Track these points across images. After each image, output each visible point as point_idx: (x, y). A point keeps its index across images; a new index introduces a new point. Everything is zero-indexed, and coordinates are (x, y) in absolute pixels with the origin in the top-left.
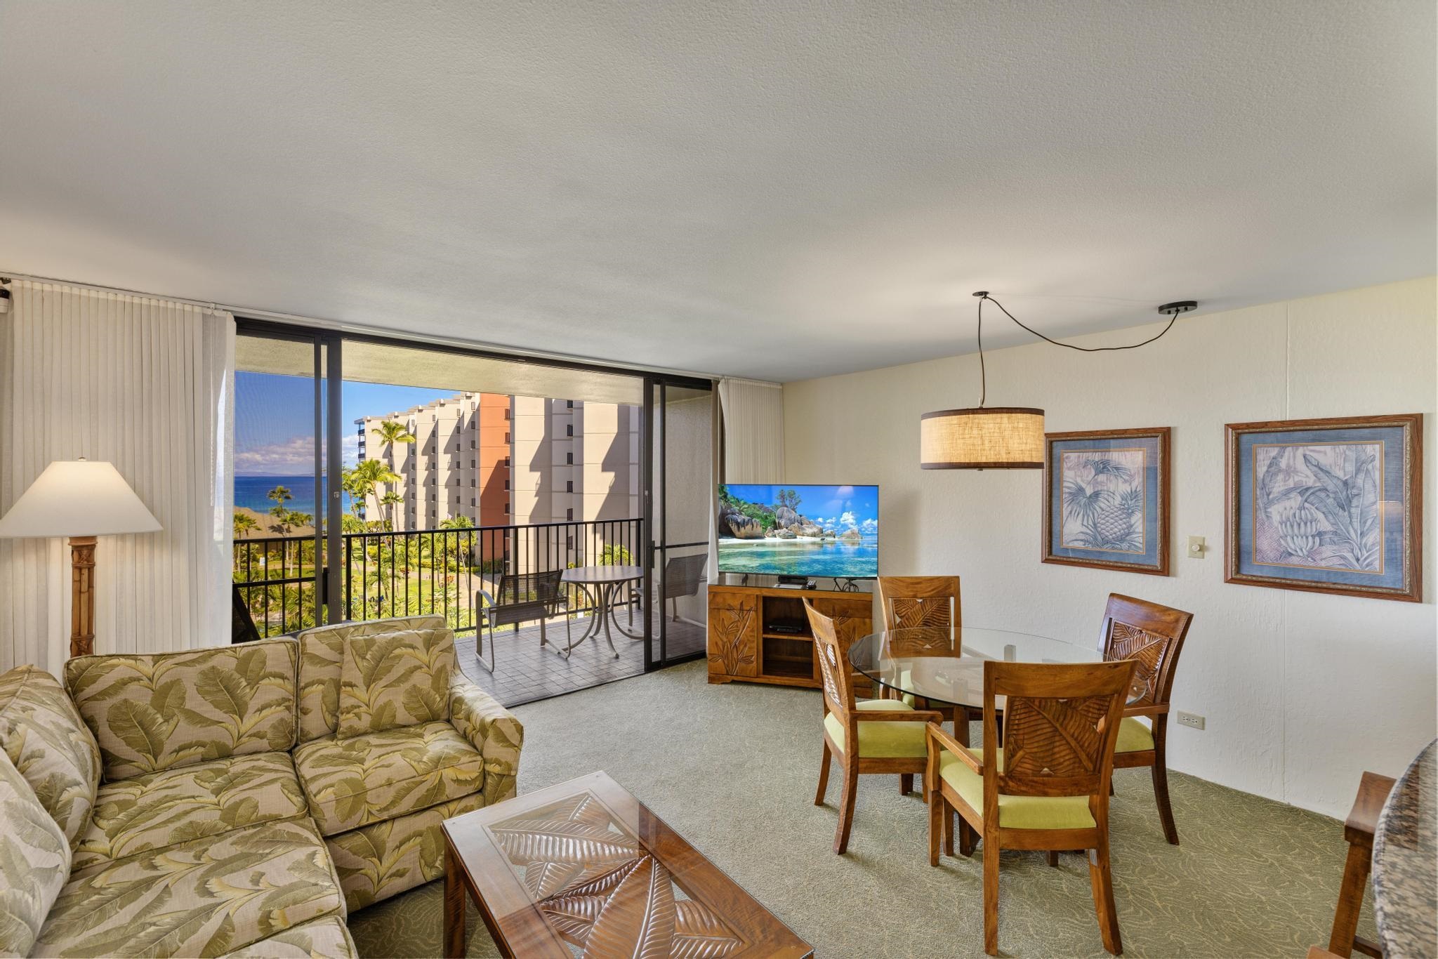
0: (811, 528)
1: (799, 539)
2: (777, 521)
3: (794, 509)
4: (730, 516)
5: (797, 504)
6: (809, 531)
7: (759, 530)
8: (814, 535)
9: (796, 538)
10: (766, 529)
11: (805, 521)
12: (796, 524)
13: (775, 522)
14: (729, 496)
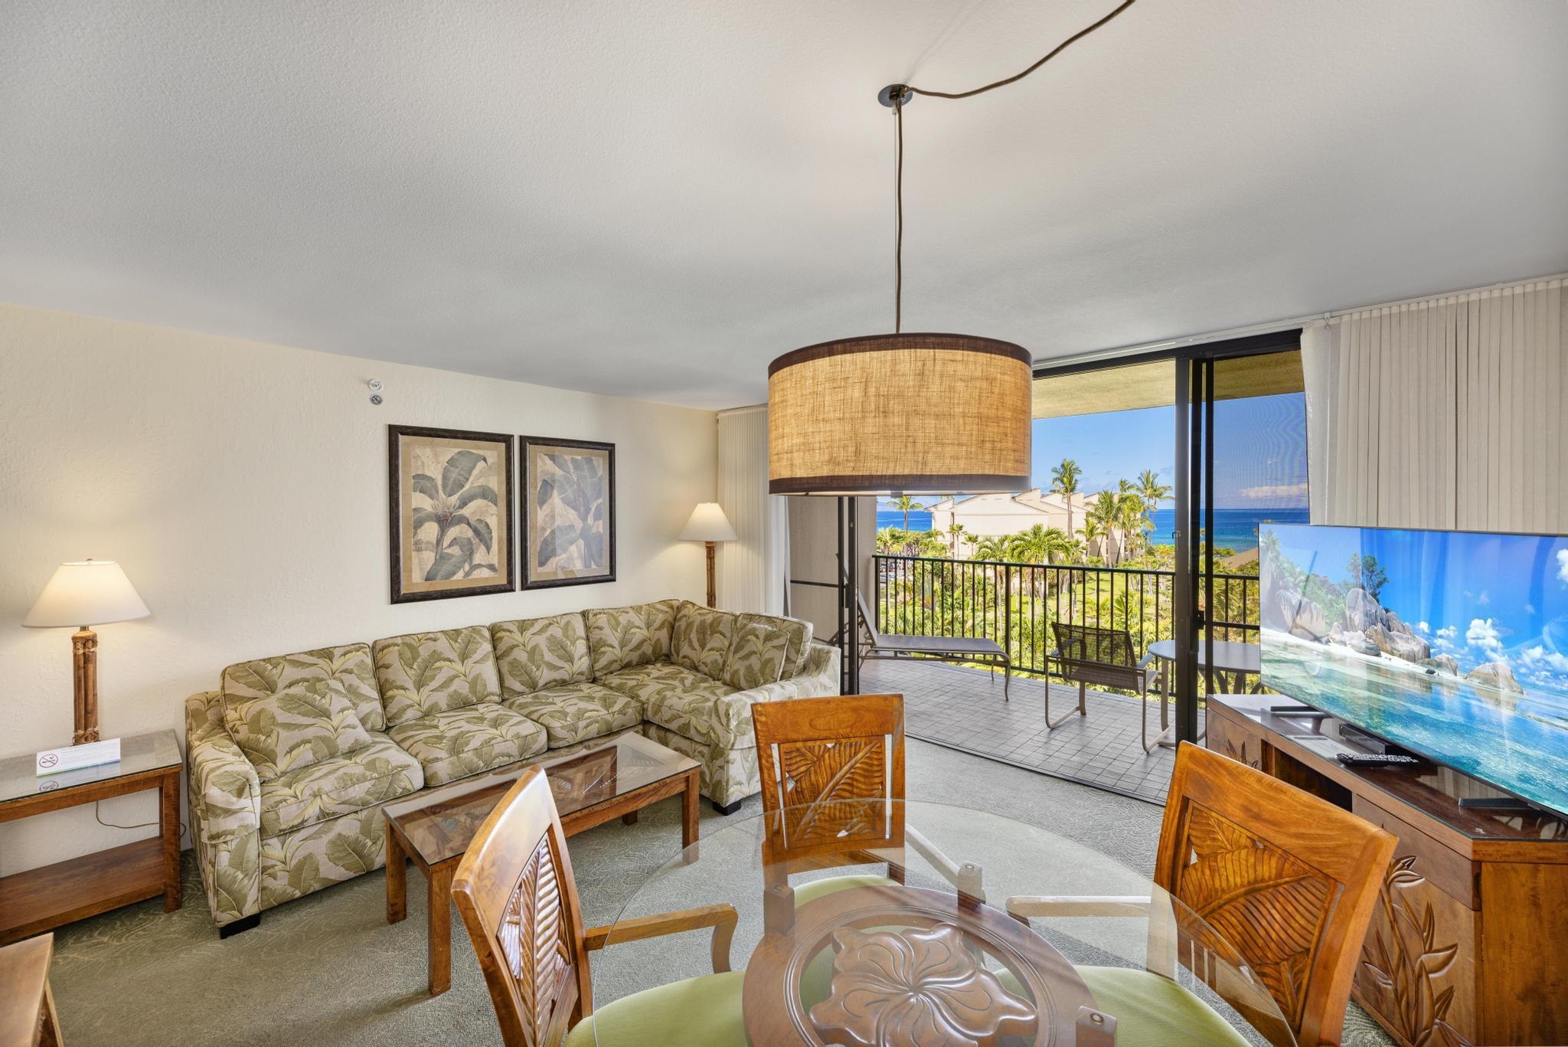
0: (1407, 641)
1: (1384, 660)
2: (1348, 613)
3: (1374, 595)
4: (1281, 591)
5: (1380, 584)
6: (1403, 646)
7: (1319, 628)
8: (1412, 658)
9: (1378, 655)
10: (1330, 625)
11: (1395, 623)
12: (1380, 625)
13: (1343, 615)
14: (1281, 558)
